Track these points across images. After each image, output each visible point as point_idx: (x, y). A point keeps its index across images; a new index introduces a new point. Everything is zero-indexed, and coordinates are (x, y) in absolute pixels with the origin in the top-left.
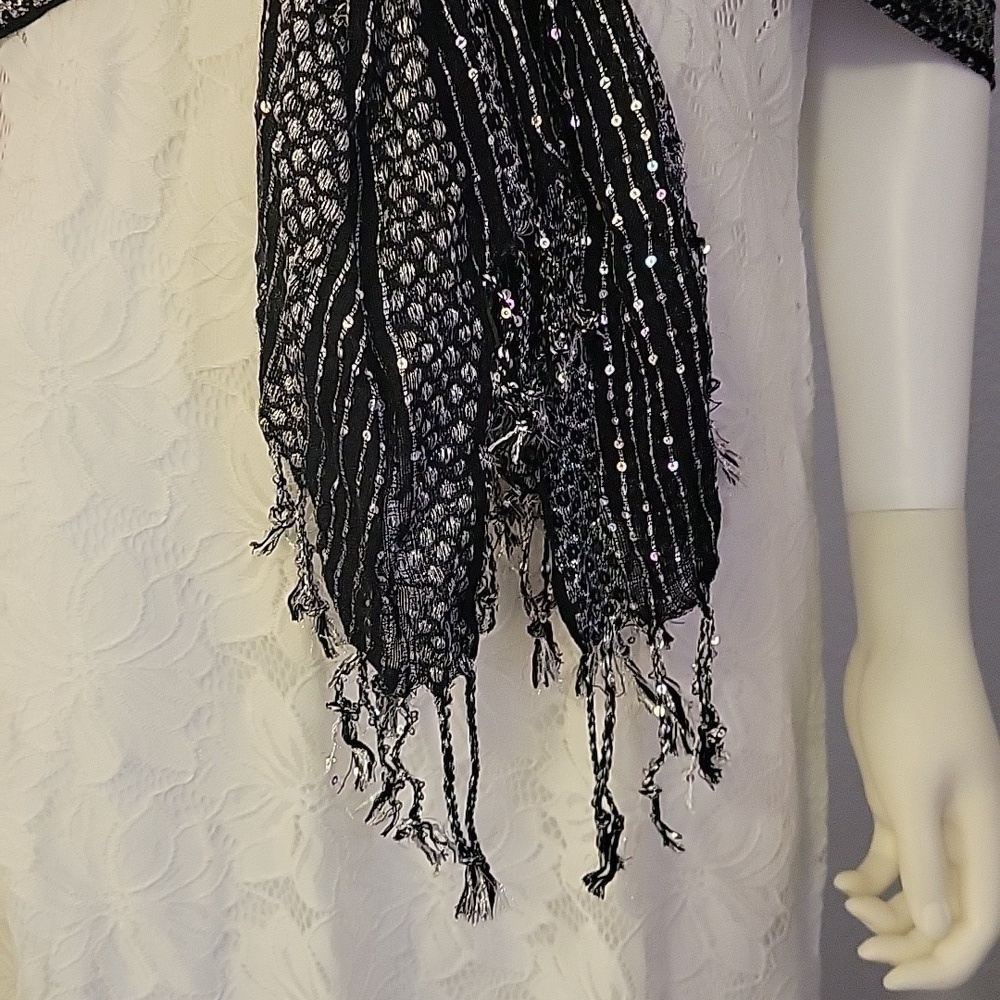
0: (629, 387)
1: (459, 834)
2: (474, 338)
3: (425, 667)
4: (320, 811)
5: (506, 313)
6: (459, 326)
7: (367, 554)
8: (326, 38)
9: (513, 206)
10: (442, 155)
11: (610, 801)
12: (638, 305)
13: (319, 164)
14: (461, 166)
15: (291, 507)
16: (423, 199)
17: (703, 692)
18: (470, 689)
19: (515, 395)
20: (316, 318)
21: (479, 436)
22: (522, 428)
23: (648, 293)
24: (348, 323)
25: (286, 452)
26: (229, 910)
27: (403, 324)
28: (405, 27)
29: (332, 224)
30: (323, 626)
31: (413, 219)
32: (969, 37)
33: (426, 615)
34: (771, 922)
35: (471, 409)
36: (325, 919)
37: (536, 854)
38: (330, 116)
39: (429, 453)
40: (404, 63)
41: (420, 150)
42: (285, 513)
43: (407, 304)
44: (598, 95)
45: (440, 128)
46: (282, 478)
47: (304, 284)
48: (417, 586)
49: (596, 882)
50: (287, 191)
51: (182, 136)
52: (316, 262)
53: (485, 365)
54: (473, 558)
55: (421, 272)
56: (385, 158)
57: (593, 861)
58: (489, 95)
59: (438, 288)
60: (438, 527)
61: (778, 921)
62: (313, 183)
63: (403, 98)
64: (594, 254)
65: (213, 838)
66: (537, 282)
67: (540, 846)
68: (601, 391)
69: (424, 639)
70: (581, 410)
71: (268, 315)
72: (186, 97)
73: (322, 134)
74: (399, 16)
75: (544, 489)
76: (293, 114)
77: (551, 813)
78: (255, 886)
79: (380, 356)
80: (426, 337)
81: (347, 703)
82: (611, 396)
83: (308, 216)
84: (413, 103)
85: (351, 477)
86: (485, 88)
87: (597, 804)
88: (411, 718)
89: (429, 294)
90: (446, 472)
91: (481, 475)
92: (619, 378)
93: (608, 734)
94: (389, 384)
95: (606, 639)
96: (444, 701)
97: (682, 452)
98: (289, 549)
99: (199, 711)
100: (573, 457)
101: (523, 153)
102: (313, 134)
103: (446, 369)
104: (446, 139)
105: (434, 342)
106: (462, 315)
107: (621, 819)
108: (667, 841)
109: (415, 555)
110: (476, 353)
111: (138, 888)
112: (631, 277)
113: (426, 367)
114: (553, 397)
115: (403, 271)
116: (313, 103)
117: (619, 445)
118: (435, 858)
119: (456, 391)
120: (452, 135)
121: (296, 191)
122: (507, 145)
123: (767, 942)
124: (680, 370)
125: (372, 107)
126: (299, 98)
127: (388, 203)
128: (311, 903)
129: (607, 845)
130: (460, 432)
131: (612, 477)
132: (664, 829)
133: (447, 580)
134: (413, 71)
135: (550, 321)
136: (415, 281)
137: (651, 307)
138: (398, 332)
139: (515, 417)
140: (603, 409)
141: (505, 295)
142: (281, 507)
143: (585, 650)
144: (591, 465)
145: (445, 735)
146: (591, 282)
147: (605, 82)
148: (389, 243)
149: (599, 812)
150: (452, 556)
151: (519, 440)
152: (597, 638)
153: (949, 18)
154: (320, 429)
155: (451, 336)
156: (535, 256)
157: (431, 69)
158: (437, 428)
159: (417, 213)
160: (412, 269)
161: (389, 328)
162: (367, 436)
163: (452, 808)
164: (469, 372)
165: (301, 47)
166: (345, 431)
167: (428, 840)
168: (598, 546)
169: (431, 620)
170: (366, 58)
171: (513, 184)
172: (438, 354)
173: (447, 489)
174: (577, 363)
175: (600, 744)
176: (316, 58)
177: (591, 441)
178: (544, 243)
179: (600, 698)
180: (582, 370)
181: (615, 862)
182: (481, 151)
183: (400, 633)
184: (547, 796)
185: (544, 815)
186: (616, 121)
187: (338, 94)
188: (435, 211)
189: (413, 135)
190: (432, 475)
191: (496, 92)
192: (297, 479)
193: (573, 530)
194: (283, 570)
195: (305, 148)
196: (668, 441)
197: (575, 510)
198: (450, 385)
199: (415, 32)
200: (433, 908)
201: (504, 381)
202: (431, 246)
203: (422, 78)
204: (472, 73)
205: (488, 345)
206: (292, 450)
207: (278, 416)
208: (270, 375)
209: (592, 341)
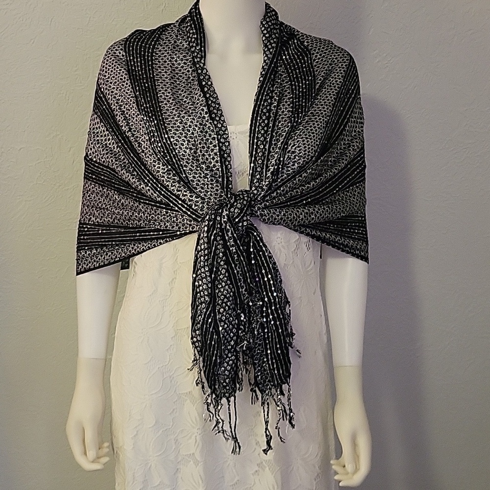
0: (270, 334)
1: (232, 434)
2: (235, 323)
3: (224, 393)
4: (202, 435)
5: (242, 319)
6: (232, 321)
7: (213, 367)
8: (207, 265)
9: (244, 297)
10: (229, 287)
11: (269, 432)
12: (271, 317)
13: (205, 289)
14: (233, 289)
15: (197, 360)
16: (225, 296)
17: (289, 404)
18: (235, 400)
19: (244, 335)
20: (204, 319)
21: (236, 343)
22: (245, 342)
23: (273, 314)
24: (210, 320)
25: (196, 347)
26: (178, 462)
27: (221, 320)
28: (222, 263)
29: (207, 301)
30: (203, 387)
31: (223, 300)
32: (360, 252)
33: (225, 381)
34: (316, 475)
35: (235, 338)
36: (202, 463)
37: (254, 451)
38: (207, 280)
39: (226, 347)
40: (222, 270)
41: (224, 287)
42: (195, 362)
43: (222, 317)
44: (262, 274)
45: (229, 282)
46: (195, 353)
47: (201, 312)
48: (223, 375)
49: (265, 451)
50: (199, 294)
51: (176, 278)
52: (204, 309)
53: (238, 329)
54: (235, 370)
55: (225, 310)
56: (218, 288)
57: (265, 447)
58: (239, 275)
59: (228, 313)
60: (228, 363)
61: (318, 475)
62: (204, 293)
63: (221, 277)
64: (262, 306)
65: (175, 442)
66: (250, 312)
67: (255, 449)
68: (264, 335)
69: (225, 387)
70: (260, 339)
71: (194, 318)
72: (177, 270)
73: (206, 284)
74: (221, 261)
75: (252, 357)
76: (200, 280)
77: (258, 440)
78: (185, 456)
79: (216, 327)
80: (225, 323)
81: (208, 403)
82: (266, 336)
83: (202, 299)
84: (223, 278)
85: (210, 351)
86: (238, 274)
87: (266, 432)
88: (222, 405)
89: (226, 314)
90: (229, 351)
91: (237, 352)
92: (268, 332)
93: (268, 415)
94: (218, 333)
95: (267, 392)
96: (229, 401)
97: (281, 348)
98: (196, 369)
99: (174, 410)
100: (259, 349)
101: (246, 286)
102: (204, 284)
103: (229, 329)
104: (230, 284)
105: (227, 324)
106: (233, 318)
107: (271, 437)
108: (282, 441)
109: (223, 369)
110: (236, 326)
111: (158, 455)
112: (269, 311)
113: (225, 329)
114: (254, 336)
115: (221, 311)
116: (204, 278)
117: (268, 347)
118: (227, 439)
119: (232, 334)
120: (231, 283)
121: (200, 294)
122: (243, 284)
123: (315, 480)
124: (280, 331)
125: (216, 278)
126: (201, 277)
127: (219, 297)
128: (199, 459)
129: (268, 443)
130: (232, 343)
131: (267, 354)
132: (281, 438)
133: (229, 374)
134: (223, 271)
135: (253, 320)
136: (223, 312)
137: (274, 317)
138: (220, 322)
139: (244, 340)
140: (265, 339)
141: (242, 314)
142: (194, 360)
143: (262, 394)
144: (263, 351)
145: (229, 410)
146: (262, 312)
147: (264, 271)
148: (218, 304)
149: (266, 434)
150: (230, 369)
151: (245, 345)
152: (265, 392)
153: (353, 249)
154: (204, 342)
155: (231, 323)
156: (249, 306)
157: (227, 271)
158: (228, 342)
159: (224, 299)
160: (223, 310)
161: (218, 321)
162: (213, 343)
163: (231, 427)
164: (234, 330)
165: (202, 267)
166: (208, 342)
167: (225, 435)
168: (265, 370)
169: (226, 383)
170: (215, 269)
171: (244, 292)
172: (228, 327)
173: (230, 355)
174: (259, 329)
175: (266, 417)
176: (205, 269)
177: (262, 346)
178: (251, 304)
179: (266, 406)
180: (260, 331)
181: (270, 447)
182: (237, 286)
183: (219, 386)
184: (257, 435)
185: (256, 440)
186: (266, 279)
187: (209, 276)
188: (227, 298)
189: (223, 284)
190: (227, 352)
191: (241, 274)
192: (199, 354)
193: (259, 366)
194: (194, 375)
195: (202, 286)
196: (278, 346)
197: (259, 362)
198: (230, 333)
199: (224, 264)
200: (229, 465)
201: (242, 332)
202: (227, 305)
203: (225, 273)
204: (235, 271)
205: (239, 325)
206: (198, 347)
207: (195, 339)
208: (193, 330)
209: (262, 325)
